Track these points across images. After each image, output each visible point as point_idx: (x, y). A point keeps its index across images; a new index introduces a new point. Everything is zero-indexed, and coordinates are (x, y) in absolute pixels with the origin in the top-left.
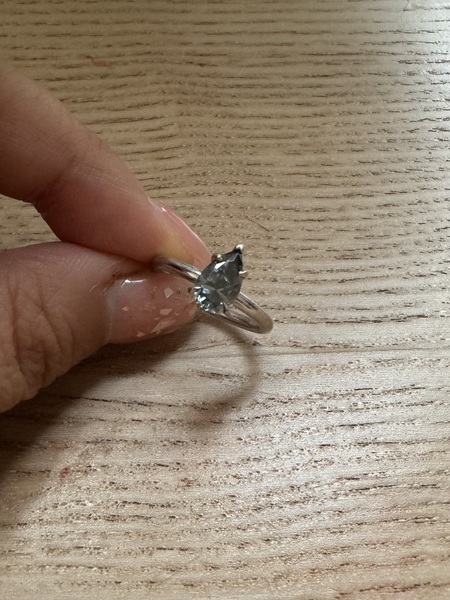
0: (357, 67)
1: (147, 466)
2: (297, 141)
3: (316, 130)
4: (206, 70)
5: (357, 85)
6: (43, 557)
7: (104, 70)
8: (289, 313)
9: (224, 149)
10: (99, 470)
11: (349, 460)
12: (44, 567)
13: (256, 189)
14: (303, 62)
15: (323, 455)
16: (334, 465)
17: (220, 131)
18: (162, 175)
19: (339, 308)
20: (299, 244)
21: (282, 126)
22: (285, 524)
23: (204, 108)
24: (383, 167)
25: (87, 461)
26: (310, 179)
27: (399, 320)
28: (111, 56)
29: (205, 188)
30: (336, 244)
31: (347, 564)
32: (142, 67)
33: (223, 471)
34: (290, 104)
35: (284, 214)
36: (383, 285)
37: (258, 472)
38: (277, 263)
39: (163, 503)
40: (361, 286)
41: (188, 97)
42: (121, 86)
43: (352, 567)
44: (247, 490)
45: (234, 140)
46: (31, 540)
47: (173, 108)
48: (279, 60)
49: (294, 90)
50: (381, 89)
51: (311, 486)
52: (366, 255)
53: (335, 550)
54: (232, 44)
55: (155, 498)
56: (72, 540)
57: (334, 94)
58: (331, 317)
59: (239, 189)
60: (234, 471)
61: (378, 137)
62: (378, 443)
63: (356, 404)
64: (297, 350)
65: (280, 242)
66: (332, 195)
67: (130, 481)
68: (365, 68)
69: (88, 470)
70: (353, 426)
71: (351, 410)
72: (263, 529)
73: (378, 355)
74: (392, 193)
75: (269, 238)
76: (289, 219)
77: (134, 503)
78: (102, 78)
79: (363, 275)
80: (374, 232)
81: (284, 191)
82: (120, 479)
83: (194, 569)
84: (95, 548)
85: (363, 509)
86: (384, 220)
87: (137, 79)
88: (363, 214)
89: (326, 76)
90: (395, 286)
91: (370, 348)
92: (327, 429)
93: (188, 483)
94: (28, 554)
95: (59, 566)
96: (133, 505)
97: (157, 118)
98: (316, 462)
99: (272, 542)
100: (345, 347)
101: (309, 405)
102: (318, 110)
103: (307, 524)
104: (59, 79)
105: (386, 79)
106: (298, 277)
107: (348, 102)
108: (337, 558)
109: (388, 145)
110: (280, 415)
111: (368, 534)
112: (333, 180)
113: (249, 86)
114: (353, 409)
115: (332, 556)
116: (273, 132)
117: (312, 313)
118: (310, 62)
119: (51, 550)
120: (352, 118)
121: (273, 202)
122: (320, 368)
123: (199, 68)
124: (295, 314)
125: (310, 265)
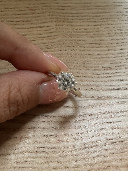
0: (111, 10)
1: (47, 136)
2: (92, 33)
3: (98, 30)
4: (64, 11)
5: (111, 16)
6: (15, 165)
7: (32, 12)
8: (90, 87)
9: (70, 36)
10: (32, 137)
11: (109, 133)
12: (15, 168)
13: (80, 48)
14: (94, 9)
15: (101, 132)
16: (105, 135)
17: (68, 30)
18: (51, 44)
19: (106, 86)
20: (93, 66)
21: (88, 29)
22: (90, 154)
23: (64, 23)
24: (119, 41)
25: (28, 134)
26: (96, 45)
27: (124, 89)
28: (35, 7)
29: (64, 48)
30: (105, 65)
31: (110, 166)
32: (44, 11)
33: (70, 137)
34: (90, 22)
35: (88, 56)
36: (120, 78)
37: (81, 137)
38: (87, 71)
39: (52, 147)
40: (113, 78)
41: (59, 20)
42: (38, 17)
43: (111, 167)
44: (78, 143)
45: (73, 33)
46: (11, 160)
47: (54, 23)
48: (87, 8)
49: (91, 18)
50: (118, 17)
51: (98, 142)
52: (114, 69)
53: (106, 162)
54: (72, 3)
55: (49, 146)
56: (24, 159)
57: (104, 19)
58: (103, 88)
59: (75, 48)
60: (74, 137)
61: (117, 32)
62: (118, 128)
63: (111, 116)
64: (93, 99)
65: (88, 65)
66: (103, 50)
67: (42, 140)
68: (113, 11)
69: (28, 137)
70: (111, 123)
71: (110, 118)
72: (83, 155)
73: (118, 100)
74: (122, 49)
75: (84, 64)
76: (90, 58)
77: (43, 147)
78: (32, 14)
79: (113, 75)
80: (117, 61)
81: (89, 49)
82: (39, 140)
83: (62, 168)
84: (31, 162)
85: (114, 149)
86: (119, 58)
87: (43, 14)
88: (113, 56)
89: (101, 13)
90: (123, 78)
91: (116, 98)
92: (103, 123)
93: (60, 141)
94: (10, 164)
95: (20, 168)
96: (43, 148)
97: (49, 26)
98: (99, 134)
99: (86, 160)
100: (108, 98)
101: (97, 116)
102: (98, 23)
103: (97, 154)
104: (19, 15)
105: (120, 14)
106: (93, 76)
107: (108, 21)
108: (106, 164)
109: (121, 34)
110: (88, 119)
111: (116, 156)
112: (104, 45)
113: (77, 16)
114: (111, 117)
115: (105, 164)
116: (85, 31)
117: (98, 87)
118: (96, 8)
119: (17, 163)
120: (109, 26)
121: (85, 52)
122: (100, 105)
123: (62, 11)
124: (92, 88)
125: (97, 72)
